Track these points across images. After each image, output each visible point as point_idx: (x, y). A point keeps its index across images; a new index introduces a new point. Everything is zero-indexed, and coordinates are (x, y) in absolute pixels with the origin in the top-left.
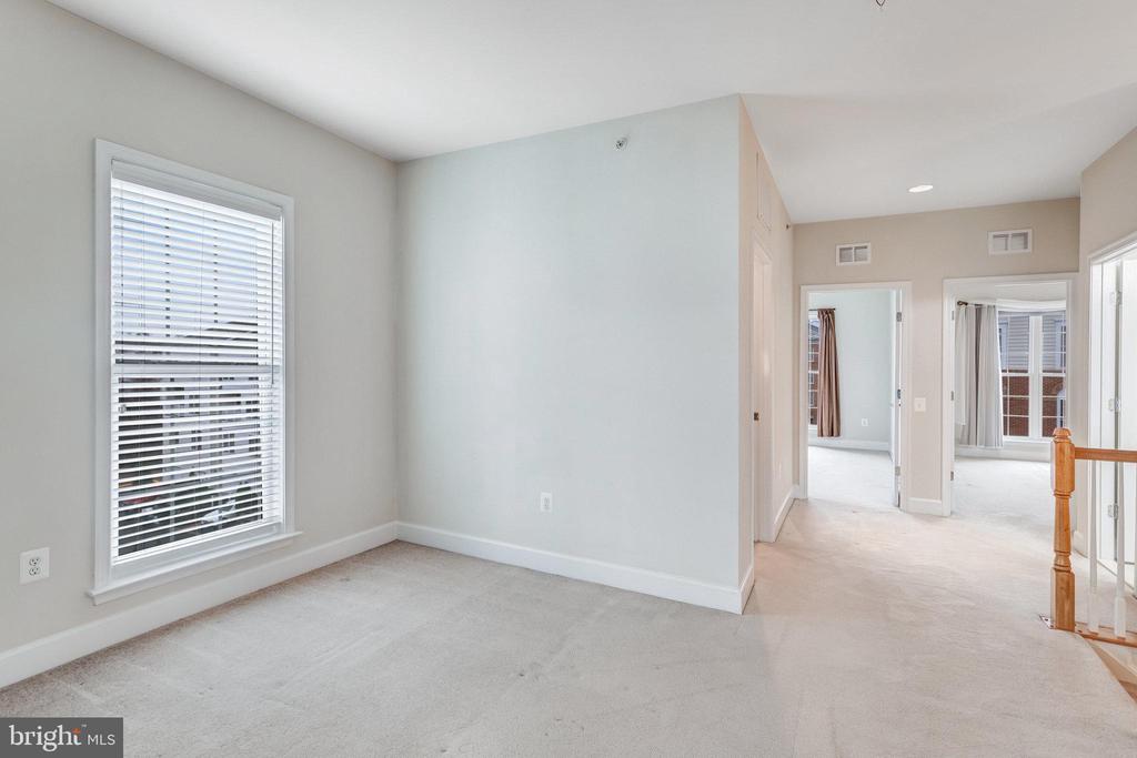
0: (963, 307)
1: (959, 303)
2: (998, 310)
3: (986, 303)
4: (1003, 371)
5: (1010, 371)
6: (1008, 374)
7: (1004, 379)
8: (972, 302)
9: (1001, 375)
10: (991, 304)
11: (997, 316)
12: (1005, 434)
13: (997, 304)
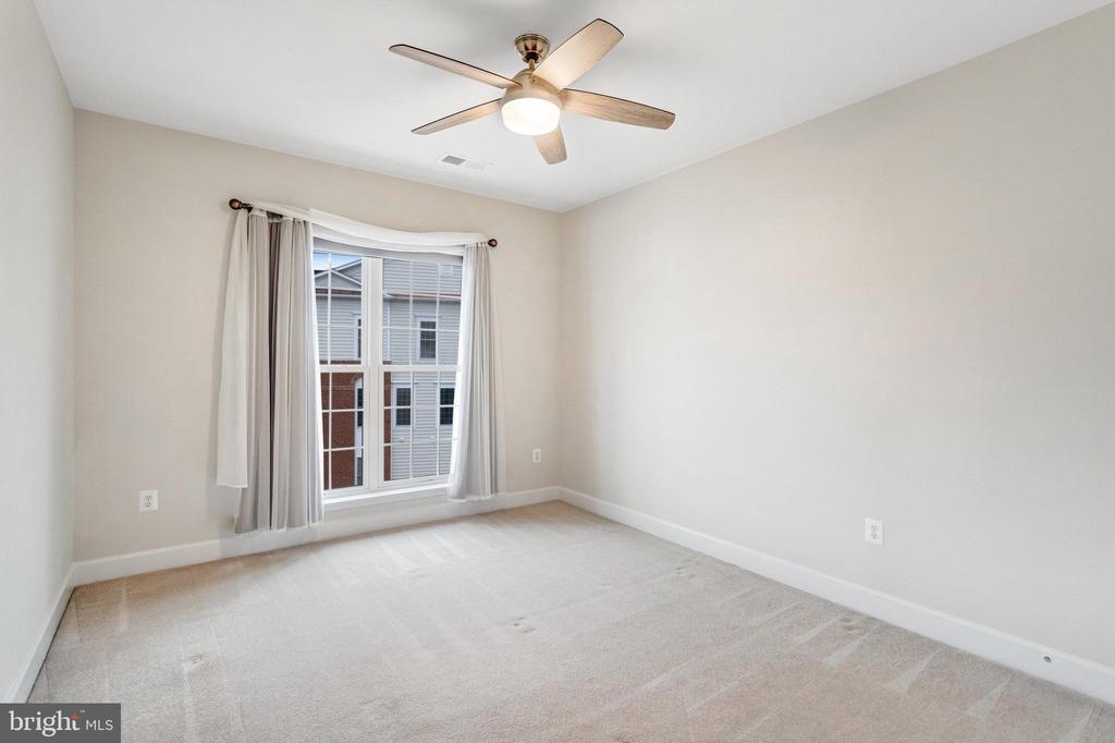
0: (243, 213)
1: (235, 204)
2: (312, 234)
3: (290, 214)
4: (323, 362)
5: (333, 362)
6: (331, 369)
7: (324, 377)
8: (262, 205)
9: (319, 369)
10: (302, 217)
11: (312, 248)
12: (326, 487)
13: (311, 221)
